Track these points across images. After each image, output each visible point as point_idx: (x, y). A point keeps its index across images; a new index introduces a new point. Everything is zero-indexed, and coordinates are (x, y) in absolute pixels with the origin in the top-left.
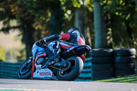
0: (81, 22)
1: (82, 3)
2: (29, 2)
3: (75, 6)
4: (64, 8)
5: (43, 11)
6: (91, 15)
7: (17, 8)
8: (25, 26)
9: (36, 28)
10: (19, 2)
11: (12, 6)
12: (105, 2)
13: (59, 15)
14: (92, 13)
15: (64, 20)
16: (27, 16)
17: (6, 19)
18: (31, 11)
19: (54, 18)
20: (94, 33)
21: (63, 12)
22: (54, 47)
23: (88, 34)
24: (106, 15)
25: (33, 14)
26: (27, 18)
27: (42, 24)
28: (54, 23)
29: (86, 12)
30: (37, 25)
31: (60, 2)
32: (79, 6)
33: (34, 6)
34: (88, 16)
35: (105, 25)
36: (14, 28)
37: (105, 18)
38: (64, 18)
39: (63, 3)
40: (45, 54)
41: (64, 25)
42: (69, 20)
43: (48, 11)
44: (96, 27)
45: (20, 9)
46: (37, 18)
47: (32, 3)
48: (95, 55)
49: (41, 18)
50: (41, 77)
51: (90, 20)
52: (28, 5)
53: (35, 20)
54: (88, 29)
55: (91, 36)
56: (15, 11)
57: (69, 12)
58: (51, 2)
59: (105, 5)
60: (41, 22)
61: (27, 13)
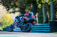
0: (45, 9)
1: (45, 1)
2: (23, 1)
3: (43, 2)
4: (38, 3)
5: (29, 4)
6: (49, 6)
7: (18, 3)
8: (22, 11)
9: (26, 11)
10: (19, 1)
11: (16, 2)
12: (55, 1)
13: (36, 6)
14: (50, 5)
15: (38, 8)
16: (23, 7)
17: (14, 8)
18: (24, 5)
19: (34, 7)
20: (50, 13)
21: (37, 5)
22: (22, 19)
23: (48, 14)
24: (55, 6)
25: (25, 6)
26: (22, 7)
27: (29, 10)
28: (34, 9)
29: (47, 5)
30: (27, 10)
31: (36, 1)
32: (44, 2)
33: (26, 2)
34: (48, 6)
35: (55, 10)
36: (17, 11)
37: (55, 7)
38: (38, 7)
39: (37, 1)
40: (18, 22)
41: (38, 10)
42: (40, 8)
43: (31, 4)
44: (51, 11)
45: (20, 4)
46: (27, 7)
47: (25, 1)
48: (51, 22)
49: (28, 7)
50: (17, 31)
51: (49, 8)
52: (23, 2)
53: (26, 8)
54: (48, 12)
55: (49, 15)
56: (18, 5)
57: (40, 5)
58: (33, 1)
59: (55, 2)
60: (28, 9)
61: (22, 5)
